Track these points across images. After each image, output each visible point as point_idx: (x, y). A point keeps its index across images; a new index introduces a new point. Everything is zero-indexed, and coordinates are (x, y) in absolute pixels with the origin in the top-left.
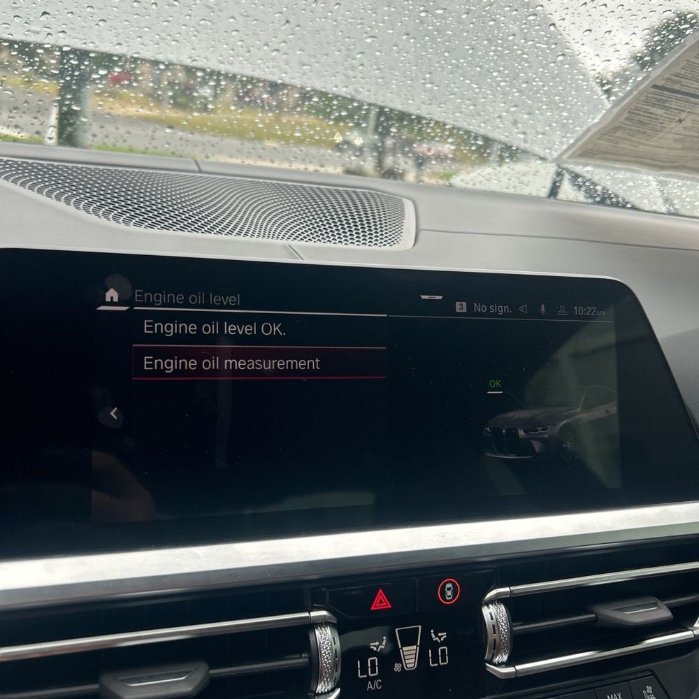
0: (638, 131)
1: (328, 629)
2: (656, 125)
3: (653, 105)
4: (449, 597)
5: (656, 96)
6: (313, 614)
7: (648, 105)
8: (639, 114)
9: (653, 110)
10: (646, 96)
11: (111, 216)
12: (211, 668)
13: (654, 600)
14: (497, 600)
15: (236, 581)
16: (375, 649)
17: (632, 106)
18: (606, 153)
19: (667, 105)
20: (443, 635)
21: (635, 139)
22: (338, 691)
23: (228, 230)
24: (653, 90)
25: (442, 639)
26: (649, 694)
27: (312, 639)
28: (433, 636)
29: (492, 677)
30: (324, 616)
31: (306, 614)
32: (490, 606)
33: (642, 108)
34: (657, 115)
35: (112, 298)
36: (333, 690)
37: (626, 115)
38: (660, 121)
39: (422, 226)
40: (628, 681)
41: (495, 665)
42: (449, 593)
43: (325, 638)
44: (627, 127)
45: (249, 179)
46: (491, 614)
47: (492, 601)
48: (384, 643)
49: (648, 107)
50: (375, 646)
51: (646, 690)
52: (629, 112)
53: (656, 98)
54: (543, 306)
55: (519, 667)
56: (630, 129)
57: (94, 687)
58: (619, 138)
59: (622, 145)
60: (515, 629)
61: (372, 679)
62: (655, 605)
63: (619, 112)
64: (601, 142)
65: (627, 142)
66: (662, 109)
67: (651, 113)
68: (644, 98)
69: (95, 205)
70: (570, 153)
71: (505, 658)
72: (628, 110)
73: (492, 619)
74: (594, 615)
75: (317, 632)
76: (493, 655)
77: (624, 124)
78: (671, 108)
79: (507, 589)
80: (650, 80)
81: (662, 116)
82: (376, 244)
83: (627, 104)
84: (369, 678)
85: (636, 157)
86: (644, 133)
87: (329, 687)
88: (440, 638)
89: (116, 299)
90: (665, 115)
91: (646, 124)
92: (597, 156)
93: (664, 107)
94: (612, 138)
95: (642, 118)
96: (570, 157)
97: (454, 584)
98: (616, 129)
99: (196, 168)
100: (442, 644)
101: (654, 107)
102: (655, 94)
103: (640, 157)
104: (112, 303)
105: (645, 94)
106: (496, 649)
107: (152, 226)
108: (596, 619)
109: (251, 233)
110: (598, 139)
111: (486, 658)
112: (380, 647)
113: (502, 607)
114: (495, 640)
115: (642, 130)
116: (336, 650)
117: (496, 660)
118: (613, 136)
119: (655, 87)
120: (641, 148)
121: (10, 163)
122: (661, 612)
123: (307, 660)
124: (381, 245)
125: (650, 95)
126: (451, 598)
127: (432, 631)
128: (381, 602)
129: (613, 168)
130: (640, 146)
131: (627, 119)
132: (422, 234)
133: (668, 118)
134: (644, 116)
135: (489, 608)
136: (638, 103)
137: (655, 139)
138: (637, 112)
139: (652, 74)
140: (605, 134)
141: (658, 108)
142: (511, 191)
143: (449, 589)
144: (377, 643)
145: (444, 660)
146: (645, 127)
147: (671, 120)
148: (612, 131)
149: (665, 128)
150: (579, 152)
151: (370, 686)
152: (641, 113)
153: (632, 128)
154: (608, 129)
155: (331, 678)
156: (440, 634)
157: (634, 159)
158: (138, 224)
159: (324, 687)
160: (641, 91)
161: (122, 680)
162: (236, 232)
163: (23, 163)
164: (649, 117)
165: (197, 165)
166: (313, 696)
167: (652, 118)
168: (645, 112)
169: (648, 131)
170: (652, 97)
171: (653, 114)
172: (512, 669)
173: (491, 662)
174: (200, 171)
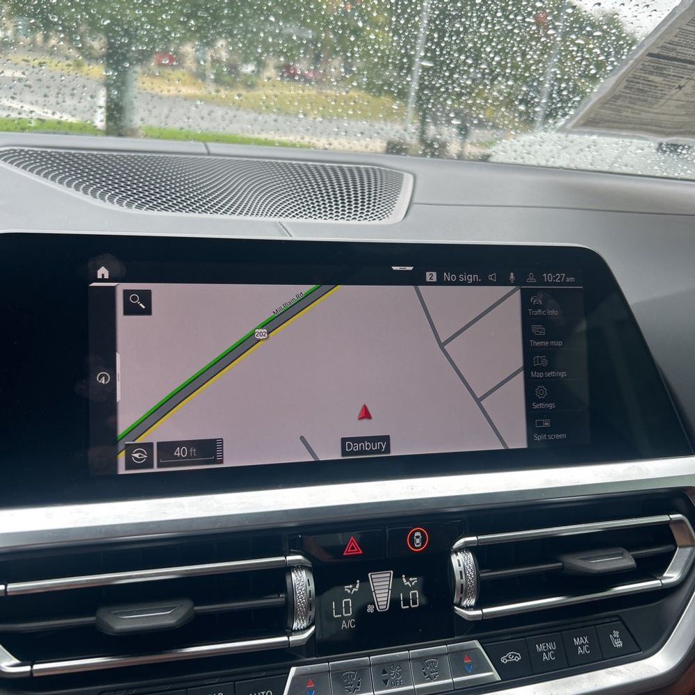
0: (639, 99)
1: (304, 573)
2: (656, 93)
3: (651, 73)
4: (418, 544)
5: (653, 64)
6: (289, 558)
7: (646, 73)
8: (638, 83)
9: (651, 78)
10: (642, 64)
11: (115, 200)
12: (196, 605)
13: (621, 550)
14: (466, 548)
15: (217, 528)
16: (349, 591)
17: (630, 75)
18: (609, 121)
19: (665, 72)
20: (414, 580)
21: (636, 107)
22: (313, 629)
23: (224, 209)
24: (649, 58)
25: (413, 584)
26: (615, 638)
27: (288, 581)
28: (404, 580)
29: (459, 618)
30: (300, 560)
31: (283, 558)
32: (459, 553)
33: (640, 76)
34: (655, 82)
35: (103, 275)
36: (308, 628)
37: (625, 84)
38: (660, 88)
39: (416, 200)
40: (595, 625)
41: (463, 608)
42: (418, 541)
43: (301, 581)
44: (628, 95)
45: (256, 160)
46: (459, 561)
47: (460, 549)
48: (358, 586)
49: (647, 75)
50: (349, 589)
51: (613, 634)
52: (627, 81)
53: (653, 66)
54: (512, 274)
55: (485, 611)
56: (631, 97)
57: (92, 619)
58: (619, 106)
59: (624, 114)
60: (481, 575)
61: (347, 619)
62: (622, 554)
63: (617, 81)
64: (603, 111)
65: (630, 110)
66: (660, 76)
67: (649, 81)
68: (641, 67)
69: (102, 190)
70: (574, 122)
71: (473, 602)
72: (627, 78)
73: (460, 566)
74: (560, 564)
75: (293, 575)
76: (461, 599)
77: (624, 92)
78: (669, 75)
79: (474, 538)
80: (645, 48)
81: (661, 84)
82: (366, 219)
83: (625, 72)
84: (343, 618)
85: (640, 124)
86: (646, 101)
87: (305, 624)
88: (411, 583)
89: (106, 276)
90: (664, 82)
91: (647, 91)
92: (600, 125)
93: (662, 75)
94: (613, 107)
95: (641, 86)
96: (574, 127)
97: (422, 533)
98: (616, 98)
99: (205, 151)
100: (413, 588)
101: (652, 75)
102: (652, 62)
103: (645, 124)
104: (103, 280)
106: (464, 592)
107: (152, 208)
108: (562, 568)
109: (245, 212)
110: (600, 108)
111: (455, 601)
112: (354, 589)
113: (470, 555)
114: (462, 585)
115: (642, 98)
116: (310, 591)
117: (464, 603)
118: (615, 105)
119: (650, 55)
120: (644, 115)
121: (30, 152)
122: (625, 561)
123: (284, 599)
124: (371, 219)
125: (647, 64)
126: (420, 545)
127: (404, 576)
128: (353, 548)
129: (618, 136)
130: (643, 114)
131: (626, 87)
132: (414, 207)
133: (668, 85)
134: (643, 84)
135: (457, 555)
136: (635, 72)
137: (656, 106)
138: (636, 80)
139: (646, 43)
140: (606, 103)
141: (656, 76)
142: (520, 161)
143: (418, 537)
144: (351, 586)
145: (414, 603)
146: (646, 95)
147: (670, 87)
148: (613, 99)
149: (665, 94)
150: (583, 122)
151: (344, 625)
152: (639, 81)
153: (633, 96)
154: (608, 98)
155: (306, 616)
156: (411, 579)
157: (637, 126)
158: (140, 207)
159: (300, 625)
160: (636, 60)
161: (115, 614)
162: (231, 211)
163: (42, 152)
164: (648, 85)
165: (207, 147)
166: (290, 632)
167: (652, 86)
168: (644, 80)
169: (649, 98)
170: (649, 65)
171: (651, 81)
172: (479, 612)
173: (459, 605)
174: (209, 154)
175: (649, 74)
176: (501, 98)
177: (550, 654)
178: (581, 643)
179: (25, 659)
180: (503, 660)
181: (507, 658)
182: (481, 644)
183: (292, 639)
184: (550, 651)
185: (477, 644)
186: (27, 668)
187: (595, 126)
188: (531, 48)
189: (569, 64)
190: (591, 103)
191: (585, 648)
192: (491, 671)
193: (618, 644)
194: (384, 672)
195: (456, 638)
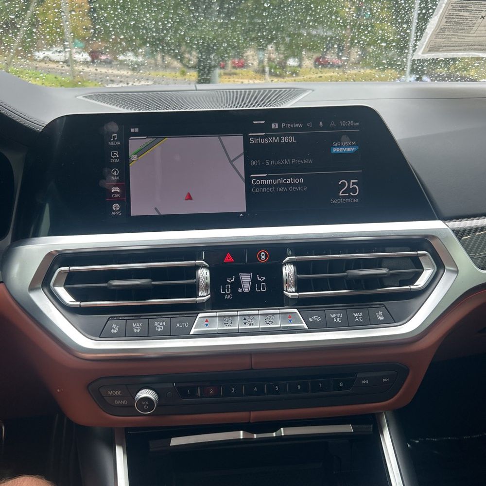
1: (205, 270)
5: (459, 5)
6: (197, 262)
7: (456, 11)
8: (453, 18)
9: (461, 14)
12: (153, 281)
14: (290, 262)
16: (229, 281)
17: (446, 14)
18: (445, 46)
19: (468, 9)
21: (459, 34)
22: (209, 296)
26: (380, 315)
27: (196, 273)
28: (258, 278)
29: (287, 297)
30: (203, 263)
31: (194, 262)
32: (286, 265)
33: (453, 13)
34: (464, 16)
36: (207, 295)
37: (445, 20)
38: (469, 20)
40: (367, 307)
41: (289, 292)
42: (263, 257)
43: (204, 274)
44: (450, 27)
47: (287, 263)
48: (234, 279)
49: (458, 13)
51: (378, 313)
52: (446, 18)
53: (460, 6)
54: (321, 123)
55: (300, 294)
57: (106, 284)
58: (448, 35)
59: (453, 40)
60: (298, 276)
61: (228, 294)
64: (438, 40)
65: (456, 37)
66: (466, 12)
68: (451, 7)
71: (293, 289)
72: (445, 16)
75: (199, 270)
76: (287, 287)
77: (446, 26)
78: (473, 10)
79: (295, 257)
81: (469, 16)
83: (442, 12)
84: (226, 293)
85: (469, 46)
87: (205, 294)
88: (262, 279)
90: (471, 15)
91: (461, 23)
92: (441, 50)
93: (467, 11)
95: (456, 20)
97: (265, 253)
98: (443, 30)
100: (263, 282)
101: (461, 11)
105: (451, 5)
108: (347, 275)
110: (436, 38)
111: (284, 289)
112: (232, 281)
113: (292, 266)
114: (287, 279)
115: (460, 28)
117: (289, 290)
118: (445, 35)
120: (467, 39)
123: (194, 281)
125: (454, 5)
126: (264, 259)
127: (258, 276)
128: (229, 258)
130: (466, 38)
131: (446, 22)
133: (475, 17)
134: (457, 18)
136: (449, 11)
137: (472, 32)
138: (452, 17)
141: (464, 12)
143: (263, 255)
144: (230, 279)
145: (264, 289)
146: (462, 25)
147: (477, 18)
149: (476, 23)
150: (428, 49)
151: (226, 297)
152: (455, 17)
153: (453, 27)
154: (438, 31)
156: (262, 277)
157: (467, 47)
159: (202, 293)
160: (446, 4)
164: (460, 18)
165: (196, 86)
166: (197, 296)
167: (463, 19)
168: (456, 15)
169: (465, 27)
170: (456, 6)
171: (463, 16)
172: (297, 294)
173: (287, 291)
174: (196, 90)
175: (459, 11)
176: (368, 40)
177: (338, 319)
178: (358, 316)
179: (77, 299)
180: (310, 319)
181: (313, 319)
182: (299, 312)
183: (198, 299)
184: (338, 318)
185: (296, 310)
186: (79, 303)
187: (437, 51)
188: (374, 5)
189: (403, 12)
190: (429, 36)
191: (360, 318)
192: (303, 323)
193: (381, 318)
194: (245, 319)
195: (285, 307)
